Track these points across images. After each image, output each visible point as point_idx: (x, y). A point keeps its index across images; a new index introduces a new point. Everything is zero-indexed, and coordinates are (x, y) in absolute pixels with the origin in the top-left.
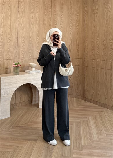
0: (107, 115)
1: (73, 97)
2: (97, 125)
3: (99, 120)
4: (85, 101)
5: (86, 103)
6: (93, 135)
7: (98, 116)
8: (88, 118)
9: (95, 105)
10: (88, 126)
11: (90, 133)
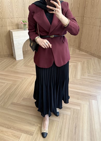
0: (93, 62)
1: (71, 47)
2: (82, 69)
3: (85, 65)
4: (80, 50)
5: (80, 52)
6: (78, 75)
7: (86, 62)
8: (78, 63)
9: (87, 54)
10: (76, 68)
11: (76, 74)
